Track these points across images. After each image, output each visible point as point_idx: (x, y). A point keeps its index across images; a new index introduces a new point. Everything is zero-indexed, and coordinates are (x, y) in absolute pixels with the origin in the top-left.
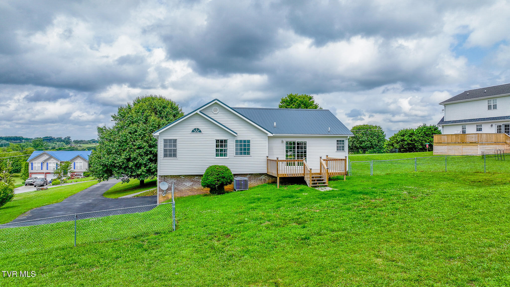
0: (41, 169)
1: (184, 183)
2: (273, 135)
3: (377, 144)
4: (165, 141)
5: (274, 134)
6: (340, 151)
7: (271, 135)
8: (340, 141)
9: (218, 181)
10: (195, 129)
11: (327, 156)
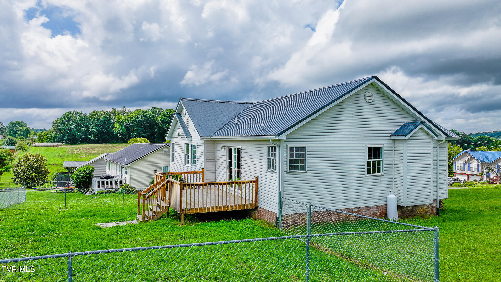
0: (478, 171)
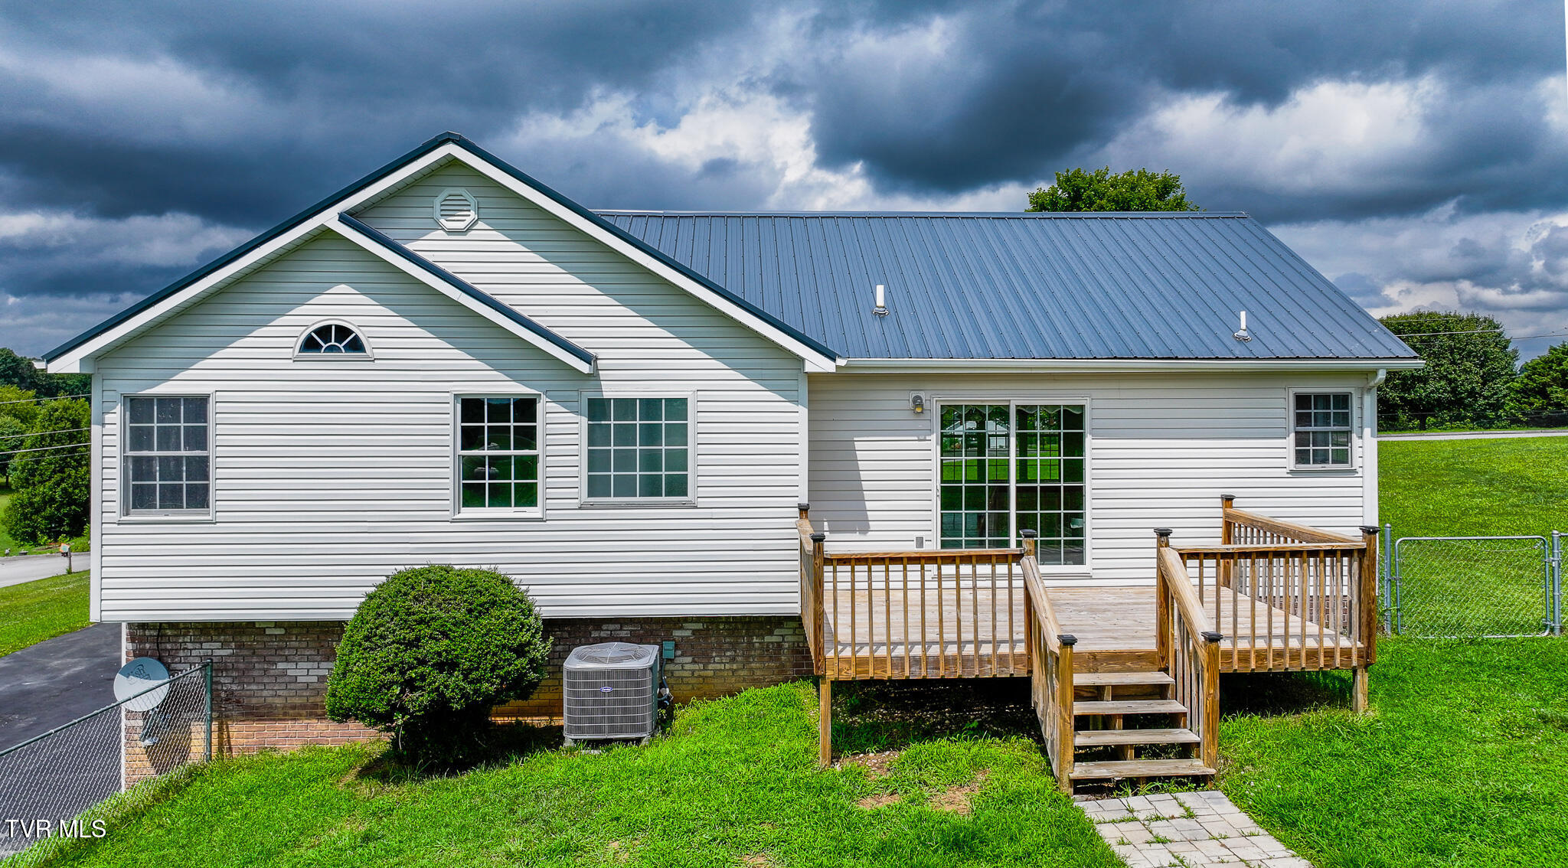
1: (281, 666)
2: (837, 367)
3: (1478, 389)
4: (138, 406)
5: (841, 362)
6: (1319, 467)
7: (825, 365)
8: (1323, 400)
9: (410, 685)
10: (324, 332)
11: (1228, 500)
